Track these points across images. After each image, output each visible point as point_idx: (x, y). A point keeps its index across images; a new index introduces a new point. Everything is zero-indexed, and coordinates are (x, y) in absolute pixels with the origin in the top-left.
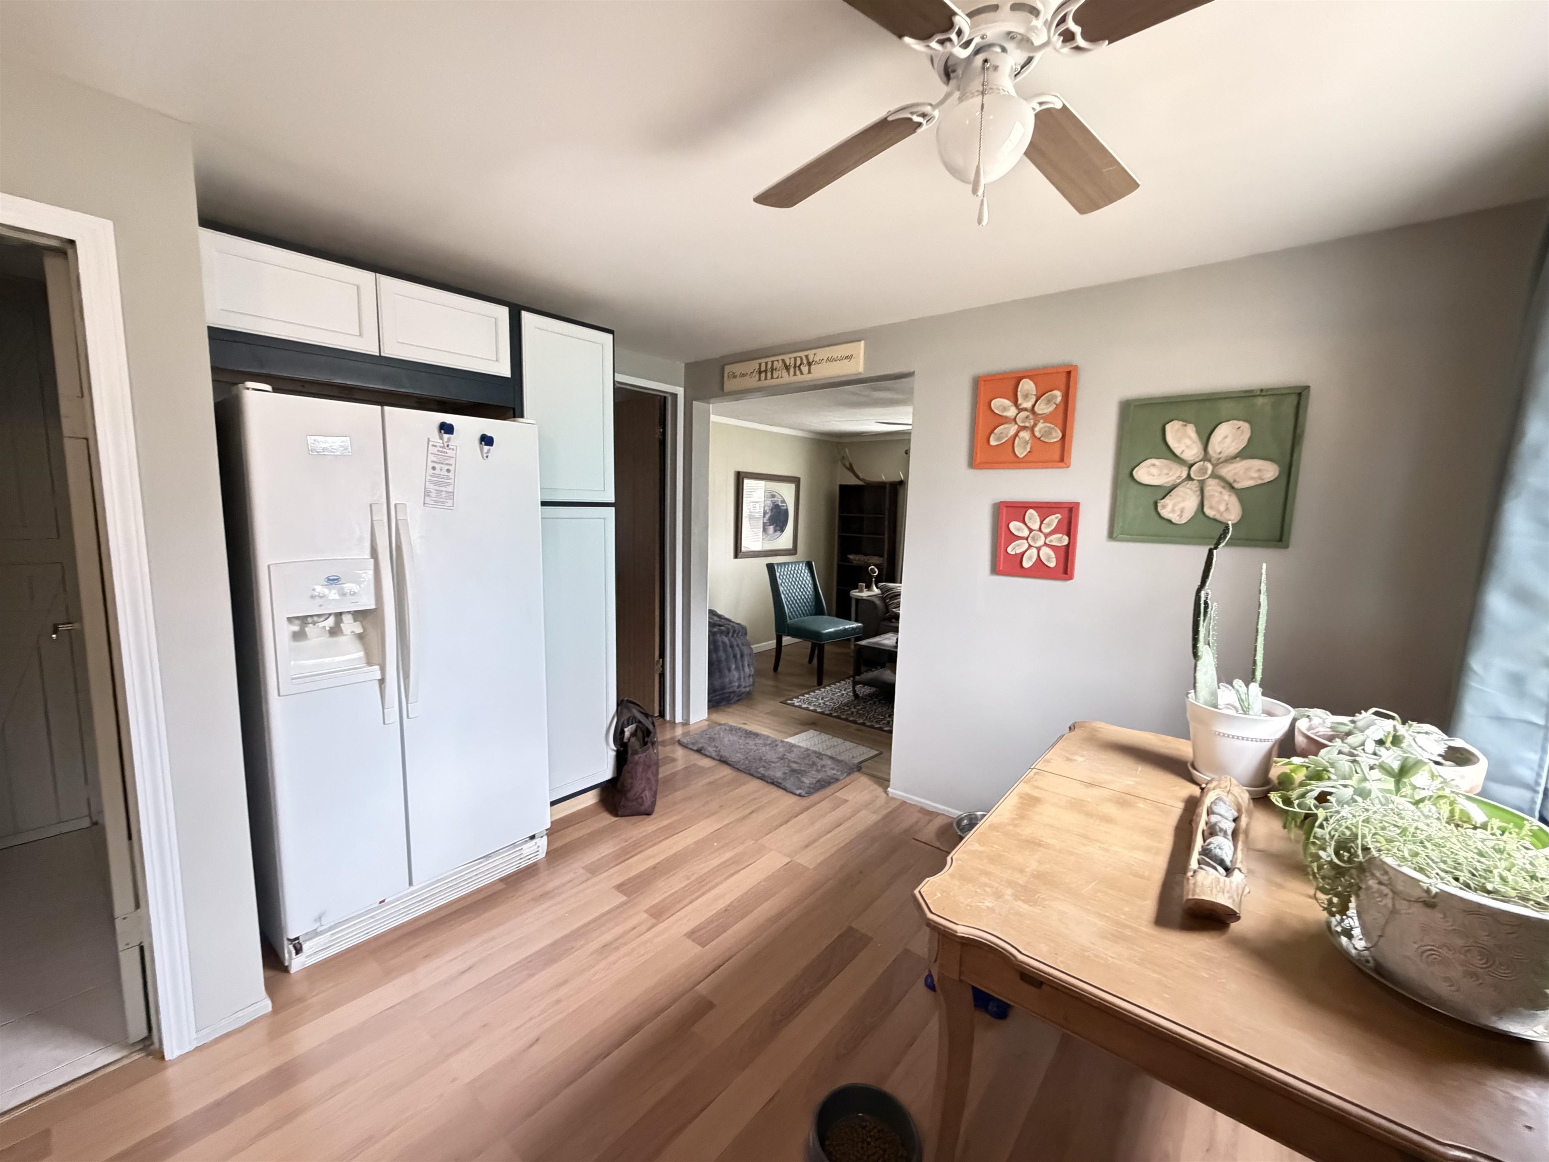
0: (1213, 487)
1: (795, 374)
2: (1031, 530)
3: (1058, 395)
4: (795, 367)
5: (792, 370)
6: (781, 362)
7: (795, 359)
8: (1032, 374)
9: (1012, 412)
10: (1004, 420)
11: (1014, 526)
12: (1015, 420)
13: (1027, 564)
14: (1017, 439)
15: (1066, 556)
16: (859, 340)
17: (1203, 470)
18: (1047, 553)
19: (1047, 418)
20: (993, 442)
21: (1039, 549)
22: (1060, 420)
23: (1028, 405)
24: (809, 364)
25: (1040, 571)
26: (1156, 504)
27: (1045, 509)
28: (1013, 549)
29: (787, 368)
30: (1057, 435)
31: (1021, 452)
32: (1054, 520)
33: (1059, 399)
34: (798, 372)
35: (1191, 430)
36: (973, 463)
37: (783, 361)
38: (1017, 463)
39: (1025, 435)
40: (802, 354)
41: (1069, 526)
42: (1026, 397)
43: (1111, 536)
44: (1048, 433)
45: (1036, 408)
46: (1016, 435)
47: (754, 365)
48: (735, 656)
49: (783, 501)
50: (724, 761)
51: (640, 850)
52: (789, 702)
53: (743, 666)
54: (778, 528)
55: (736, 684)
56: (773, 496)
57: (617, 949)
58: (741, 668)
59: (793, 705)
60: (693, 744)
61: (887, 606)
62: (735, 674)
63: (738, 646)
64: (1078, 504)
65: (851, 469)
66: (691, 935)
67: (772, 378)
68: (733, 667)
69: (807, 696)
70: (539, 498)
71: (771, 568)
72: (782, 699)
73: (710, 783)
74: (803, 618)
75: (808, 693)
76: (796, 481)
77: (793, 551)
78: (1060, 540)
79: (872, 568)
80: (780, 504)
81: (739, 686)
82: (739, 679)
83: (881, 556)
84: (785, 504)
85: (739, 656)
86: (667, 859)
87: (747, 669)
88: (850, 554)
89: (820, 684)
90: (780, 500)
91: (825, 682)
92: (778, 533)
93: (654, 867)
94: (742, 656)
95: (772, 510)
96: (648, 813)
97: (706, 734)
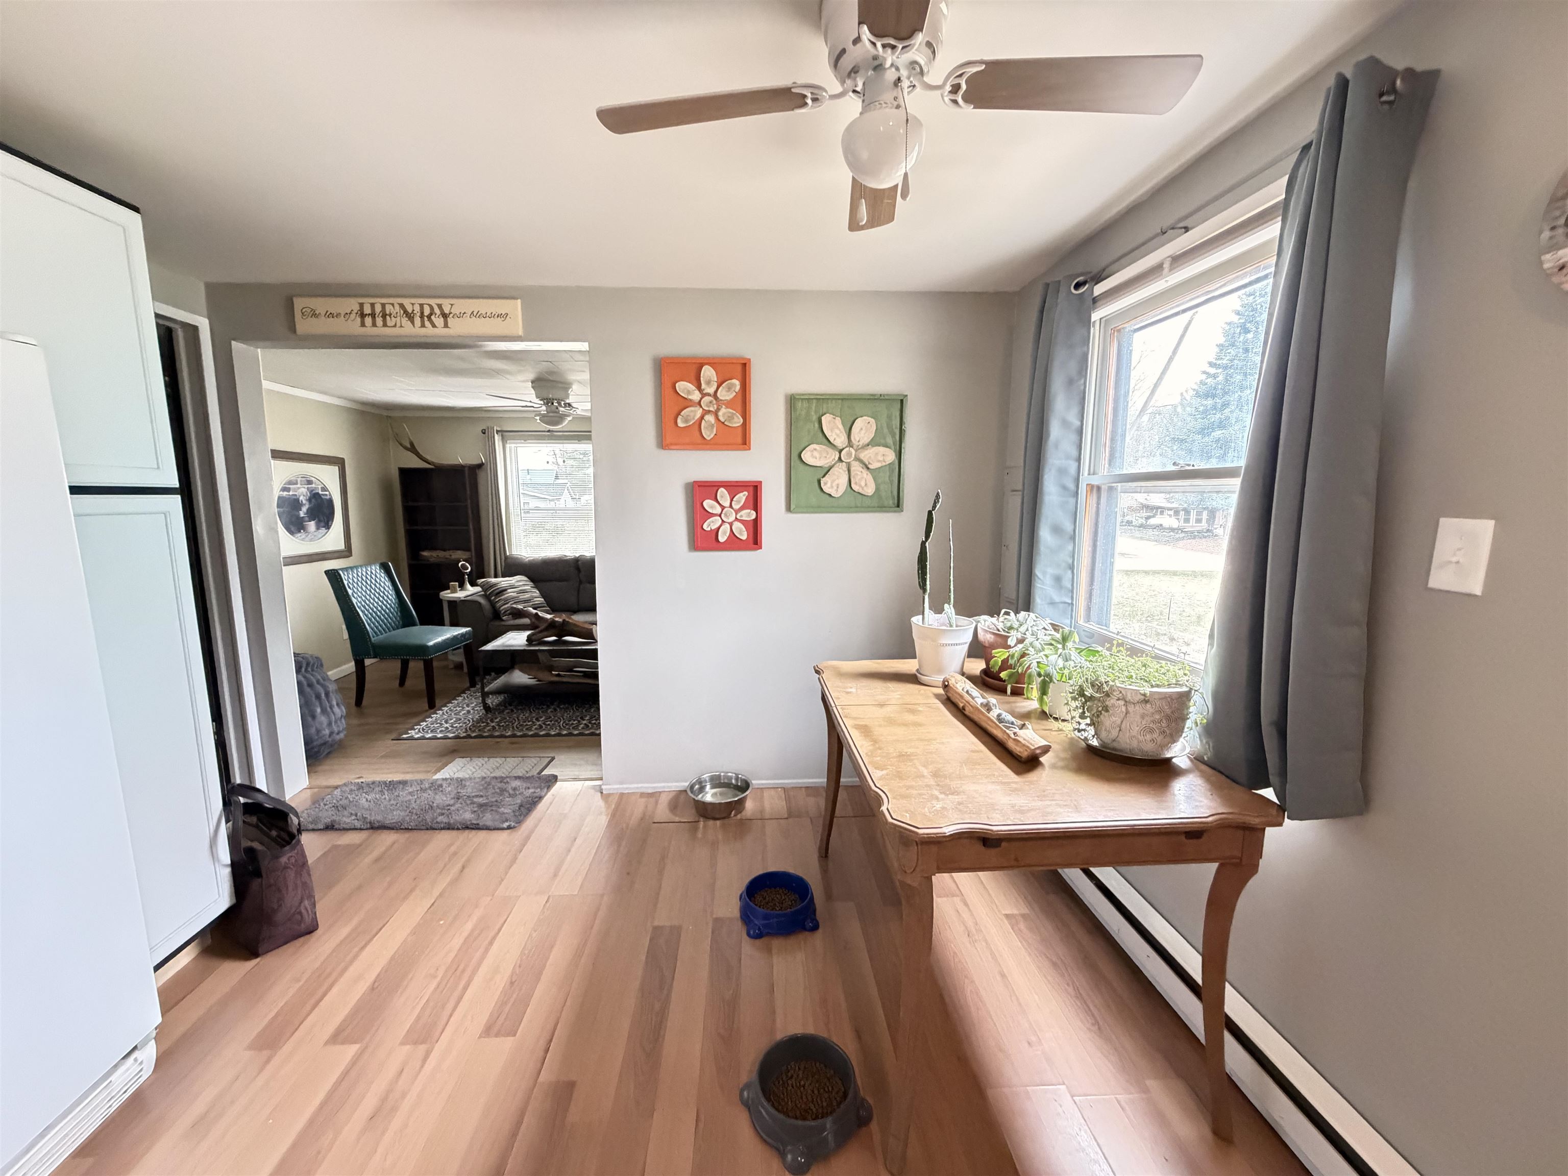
0: (856, 467)
1: (423, 326)
2: (723, 508)
3: (737, 383)
4: (422, 316)
5: (417, 320)
6: (397, 307)
7: (421, 306)
8: (715, 363)
9: (696, 396)
10: (688, 404)
11: (708, 504)
12: (699, 403)
13: (722, 538)
14: (703, 423)
15: (755, 528)
16: (517, 299)
17: (849, 454)
18: (737, 526)
19: (729, 404)
20: (681, 424)
21: (731, 524)
22: (739, 407)
23: (711, 390)
24: (445, 316)
25: (734, 544)
26: (819, 482)
27: (734, 487)
28: (710, 525)
29: (410, 317)
30: (738, 421)
31: (708, 435)
32: (742, 497)
33: (738, 388)
34: (427, 323)
35: (838, 421)
36: (663, 443)
37: (402, 306)
38: (703, 444)
39: (710, 418)
40: (433, 302)
41: (755, 503)
42: (709, 383)
43: (789, 509)
44: (731, 418)
45: (718, 394)
46: (702, 418)
47: (353, 304)
48: (318, 697)
49: (324, 489)
50: (376, 827)
51: (331, 980)
52: (405, 736)
53: (331, 707)
54: (322, 524)
55: (327, 732)
56: (310, 482)
57: (394, 1109)
58: (329, 709)
59: (412, 738)
60: (314, 822)
61: (493, 604)
62: (323, 719)
63: (318, 682)
64: (761, 482)
65: (413, 449)
66: (488, 1031)
67: (385, 325)
68: (319, 710)
69: (425, 724)
70: (66, 481)
71: (333, 577)
72: (394, 736)
73: (377, 860)
74: (393, 632)
75: (424, 721)
76: (339, 462)
77: (347, 552)
78: (749, 515)
79: (461, 565)
80: (320, 493)
81: (331, 734)
82: (330, 724)
83: (469, 550)
84: (327, 493)
85: (323, 695)
86: (385, 970)
87: (336, 709)
88: (423, 550)
89: (432, 706)
90: (320, 487)
91: (438, 702)
92: (323, 530)
93: (373, 988)
94: (327, 694)
95: (310, 500)
96: (312, 929)
97: (325, 805)
